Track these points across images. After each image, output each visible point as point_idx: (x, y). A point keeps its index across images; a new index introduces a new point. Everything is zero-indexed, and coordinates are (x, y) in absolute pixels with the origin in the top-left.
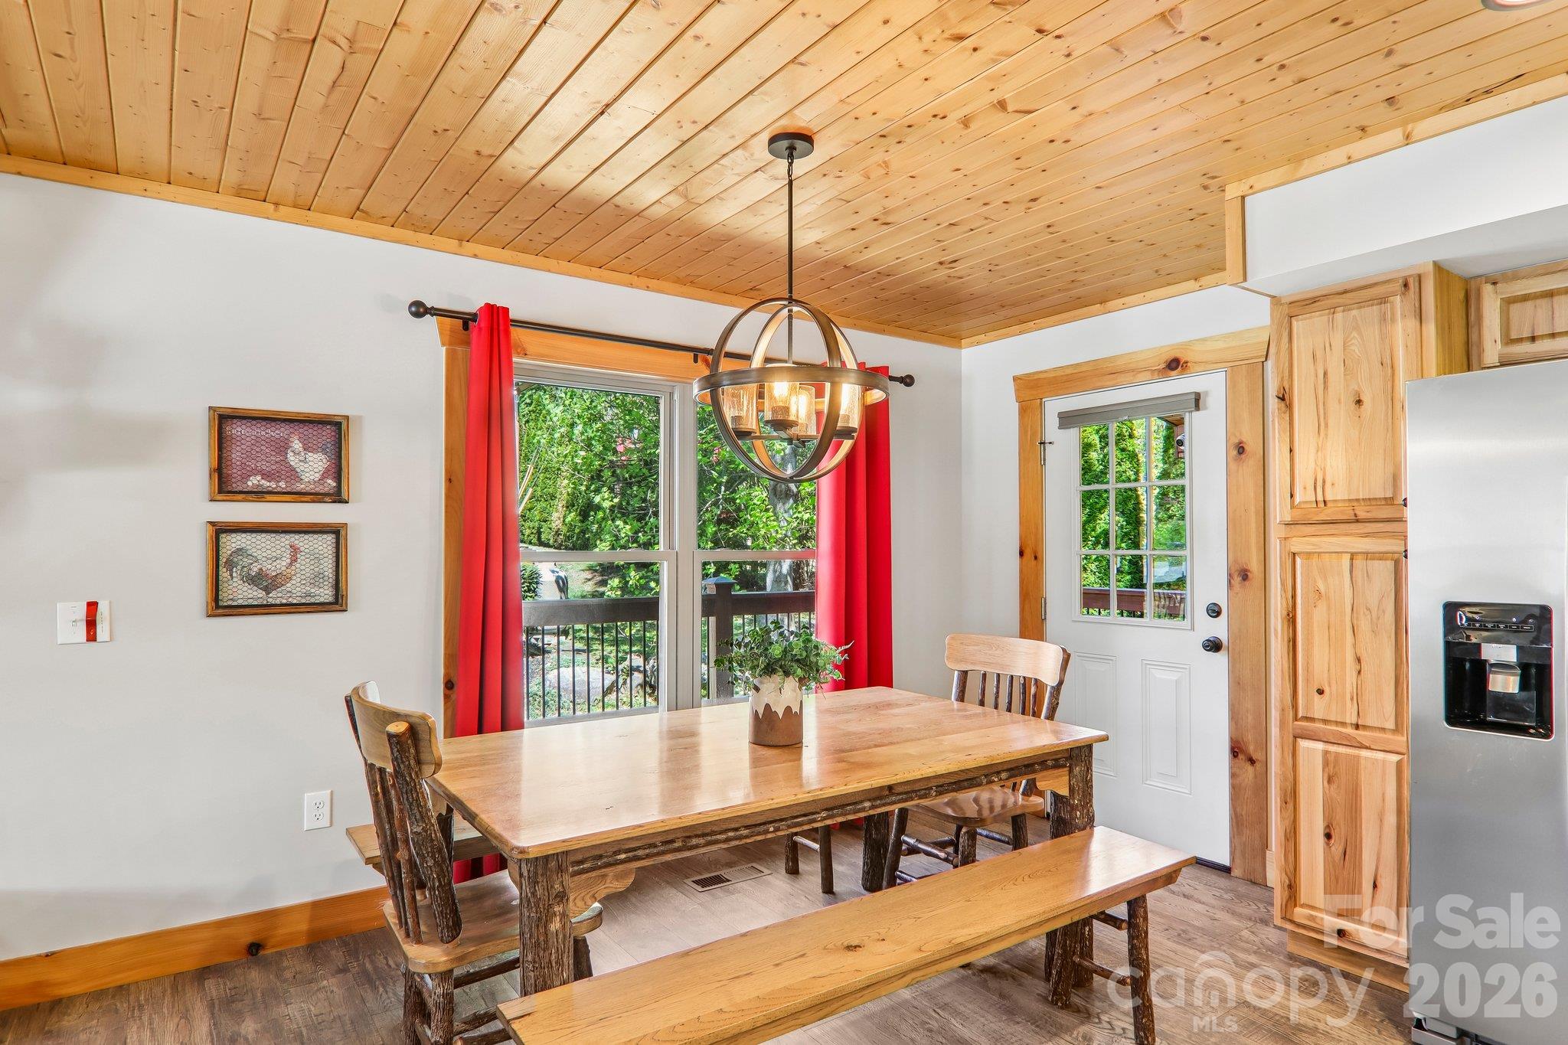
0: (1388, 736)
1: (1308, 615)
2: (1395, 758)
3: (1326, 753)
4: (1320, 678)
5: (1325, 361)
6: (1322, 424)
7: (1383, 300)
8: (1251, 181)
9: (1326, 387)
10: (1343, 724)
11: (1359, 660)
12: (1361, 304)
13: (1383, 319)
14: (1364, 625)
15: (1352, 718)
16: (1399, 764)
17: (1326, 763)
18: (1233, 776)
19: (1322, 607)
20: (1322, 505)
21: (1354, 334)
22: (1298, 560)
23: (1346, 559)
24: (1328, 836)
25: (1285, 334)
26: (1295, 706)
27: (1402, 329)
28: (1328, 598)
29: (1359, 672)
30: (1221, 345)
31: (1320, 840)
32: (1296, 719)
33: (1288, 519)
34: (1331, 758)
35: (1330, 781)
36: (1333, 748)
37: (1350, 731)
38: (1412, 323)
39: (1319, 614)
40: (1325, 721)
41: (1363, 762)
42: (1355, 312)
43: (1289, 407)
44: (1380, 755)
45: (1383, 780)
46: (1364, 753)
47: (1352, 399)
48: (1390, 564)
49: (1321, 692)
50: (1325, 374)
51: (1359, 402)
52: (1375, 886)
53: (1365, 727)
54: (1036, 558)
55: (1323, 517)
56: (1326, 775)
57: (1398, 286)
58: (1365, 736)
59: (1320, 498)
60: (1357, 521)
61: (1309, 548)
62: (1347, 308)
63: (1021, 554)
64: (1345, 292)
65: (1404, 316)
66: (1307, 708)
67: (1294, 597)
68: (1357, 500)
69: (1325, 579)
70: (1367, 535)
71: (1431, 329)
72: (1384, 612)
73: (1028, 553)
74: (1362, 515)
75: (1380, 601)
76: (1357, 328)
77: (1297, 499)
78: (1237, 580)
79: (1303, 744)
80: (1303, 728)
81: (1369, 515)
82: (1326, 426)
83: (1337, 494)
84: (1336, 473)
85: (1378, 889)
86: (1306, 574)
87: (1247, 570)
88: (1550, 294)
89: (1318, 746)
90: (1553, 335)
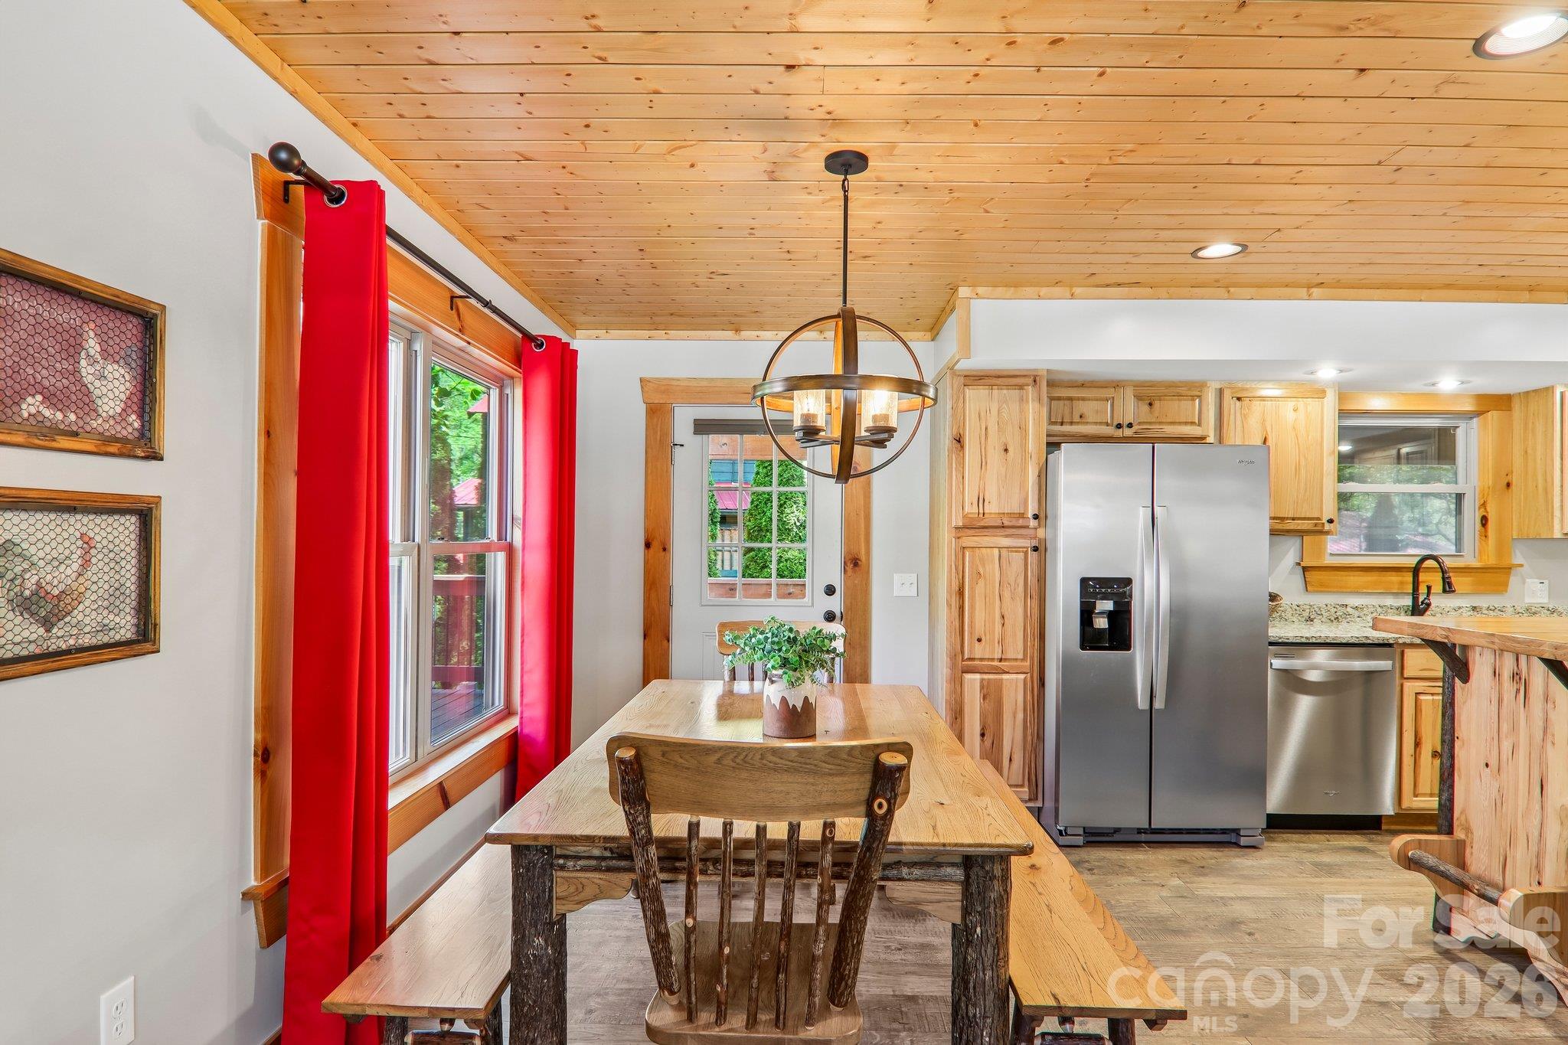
0: (1018, 663)
1: (972, 589)
2: (1022, 676)
3: (982, 680)
4: (979, 630)
5: (986, 420)
6: (984, 464)
7: (1021, 387)
8: (973, 290)
9: (986, 438)
10: (993, 660)
11: (1003, 617)
12: (1009, 386)
13: (1022, 399)
14: (1007, 594)
15: (998, 655)
16: (1025, 679)
17: (982, 687)
19: (981, 583)
20: (982, 516)
21: (1005, 406)
22: (967, 552)
23: (996, 551)
24: (983, 735)
25: (961, 397)
26: (962, 652)
27: (1032, 407)
28: (985, 578)
29: (1003, 625)
31: (978, 737)
32: (963, 661)
33: (961, 523)
34: (985, 683)
35: (984, 698)
36: (986, 676)
37: (996, 663)
38: (1037, 405)
39: (980, 588)
40: (981, 659)
41: (1004, 682)
42: (1005, 391)
43: (965, 447)
44: (1014, 676)
45: (1016, 690)
46: (1005, 676)
47: (1003, 448)
48: (1022, 555)
49: (979, 640)
50: (986, 428)
51: (1006, 450)
52: (1011, 760)
53: (1006, 660)
54: (665, 549)
55: (981, 524)
56: (982, 695)
57: (1030, 380)
58: (1007, 666)
59: (981, 511)
60: (1003, 527)
61: (973, 544)
62: (1000, 387)
63: (648, 545)
64: (999, 377)
65: (1033, 400)
66: (971, 651)
67: (963, 577)
68: (1004, 513)
69: (984, 565)
70: (1007, 536)
71: (1043, 413)
72: (1018, 585)
73: (655, 545)
74: (1006, 523)
75: (1016, 578)
76: (1006, 402)
77: (967, 510)
78: (850, 566)
79: (968, 676)
80: (968, 666)
81: (1010, 524)
82: (986, 463)
83: (992, 508)
84: (991, 494)
85: (1013, 762)
86: (972, 562)
87: (857, 559)
88: (1071, 399)
89: (978, 676)
90: (1071, 423)
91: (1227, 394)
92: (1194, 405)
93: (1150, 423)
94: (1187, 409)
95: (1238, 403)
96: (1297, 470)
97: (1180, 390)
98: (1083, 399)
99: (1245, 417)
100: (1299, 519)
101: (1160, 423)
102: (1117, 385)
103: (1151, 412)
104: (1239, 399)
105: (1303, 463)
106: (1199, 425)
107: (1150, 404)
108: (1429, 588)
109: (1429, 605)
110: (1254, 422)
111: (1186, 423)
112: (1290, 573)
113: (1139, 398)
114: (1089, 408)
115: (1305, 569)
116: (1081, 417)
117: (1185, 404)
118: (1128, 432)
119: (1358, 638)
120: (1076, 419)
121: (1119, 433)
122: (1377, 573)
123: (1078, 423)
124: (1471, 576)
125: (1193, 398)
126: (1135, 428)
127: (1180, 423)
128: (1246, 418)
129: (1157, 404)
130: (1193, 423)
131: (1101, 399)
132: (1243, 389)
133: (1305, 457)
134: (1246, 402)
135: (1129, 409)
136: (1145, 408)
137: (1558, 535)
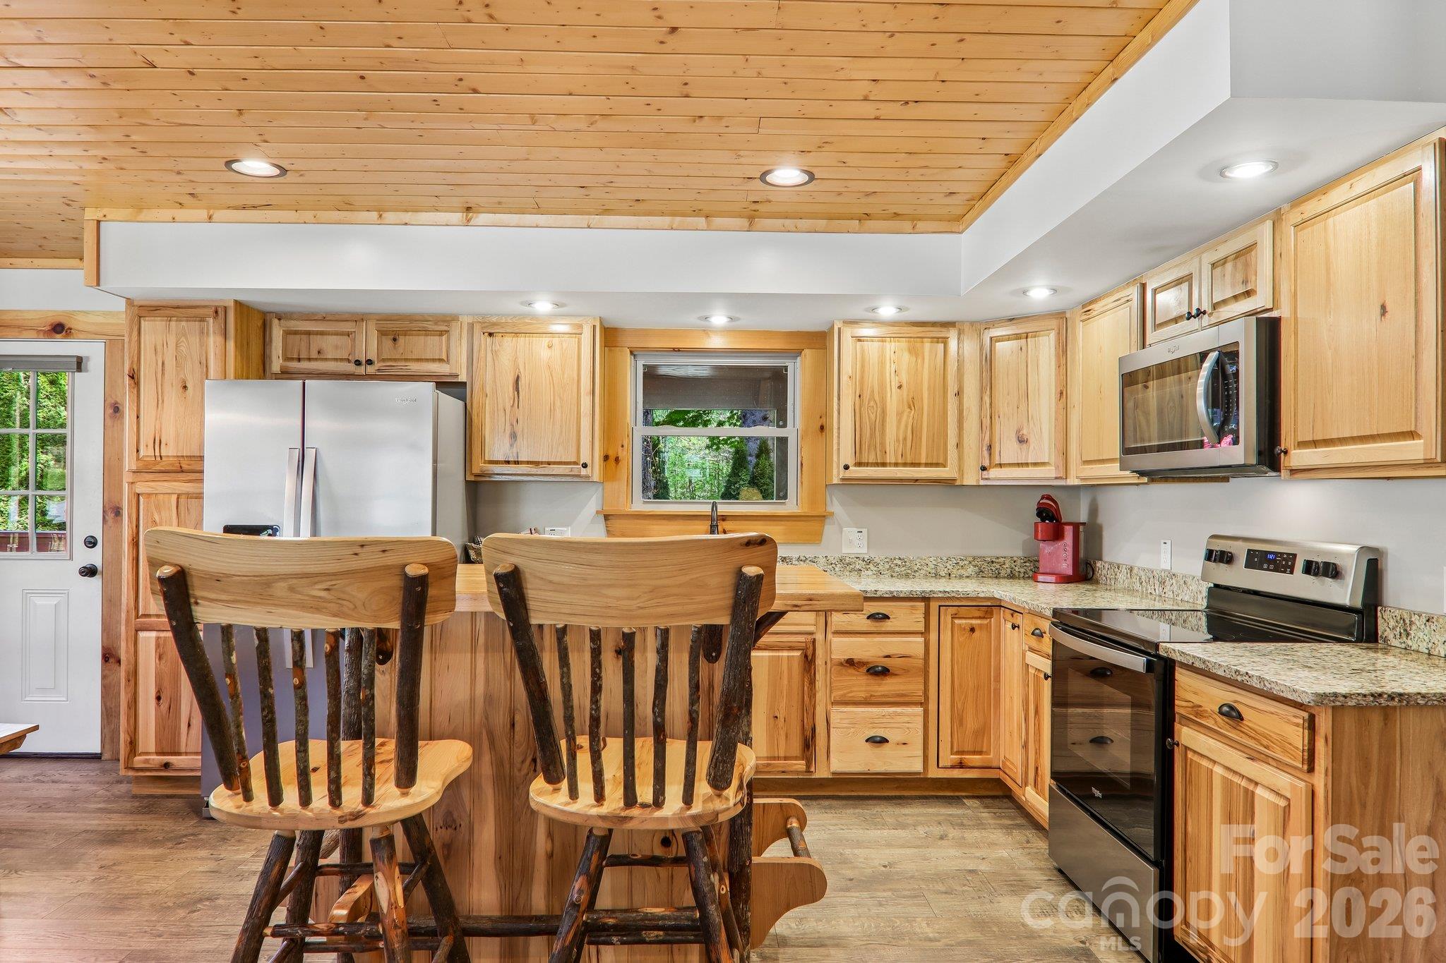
3: (158, 638)
5: (163, 354)
6: (160, 402)
7: (202, 320)
8: (105, 211)
9: (163, 374)
12: (188, 318)
13: (202, 332)
17: (158, 646)
18: (104, 677)
20: (158, 459)
21: (183, 339)
22: (141, 499)
23: (174, 498)
24: (158, 698)
25: (136, 329)
26: (137, 608)
27: (214, 341)
30: (101, 320)
31: (153, 702)
32: (137, 617)
33: (134, 468)
34: (161, 642)
35: (160, 658)
36: (161, 634)
38: (220, 339)
40: (158, 616)
42: (184, 323)
43: (137, 384)
47: (181, 385)
50: (163, 364)
51: (185, 387)
52: (189, 725)
55: (158, 468)
56: (156, 655)
57: (211, 311)
59: (157, 454)
60: (182, 472)
61: (149, 490)
62: (178, 319)
64: (178, 307)
65: (214, 333)
66: (145, 607)
67: (138, 526)
68: (183, 456)
69: (159, 512)
70: (190, 481)
71: (231, 345)
74: (185, 467)
76: (185, 335)
77: (142, 453)
78: (110, 516)
79: (142, 634)
80: (141, 623)
81: (190, 467)
82: (163, 401)
83: (169, 451)
84: (168, 435)
85: (192, 726)
86: (147, 510)
87: (118, 508)
88: (308, 333)
89: (154, 634)
90: (309, 359)
91: (477, 329)
92: (441, 342)
93: (395, 360)
94: (432, 345)
95: (489, 339)
96: (552, 410)
97: (425, 325)
98: (322, 333)
99: (495, 354)
100: (555, 463)
101: (406, 360)
102: (359, 318)
103: (395, 348)
104: (491, 334)
105: (558, 403)
106: (448, 361)
107: (395, 340)
110: (505, 360)
111: (434, 360)
112: (593, 522)
113: (382, 333)
114: (330, 345)
115: (607, 517)
116: (319, 352)
117: (433, 340)
118: (371, 370)
120: (314, 354)
121: (361, 370)
122: (681, 522)
123: (316, 359)
124: (782, 525)
125: (441, 333)
126: (377, 365)
127: (427, 360)
128: (497, 355)
129: (401, 340)
130: (441, 360)
131: (342, 334)
132: (494, 324)
133: (560, 398)
134: (497, 339)
135: (369, 344)
136: (388, 342)
137: (835, 481)
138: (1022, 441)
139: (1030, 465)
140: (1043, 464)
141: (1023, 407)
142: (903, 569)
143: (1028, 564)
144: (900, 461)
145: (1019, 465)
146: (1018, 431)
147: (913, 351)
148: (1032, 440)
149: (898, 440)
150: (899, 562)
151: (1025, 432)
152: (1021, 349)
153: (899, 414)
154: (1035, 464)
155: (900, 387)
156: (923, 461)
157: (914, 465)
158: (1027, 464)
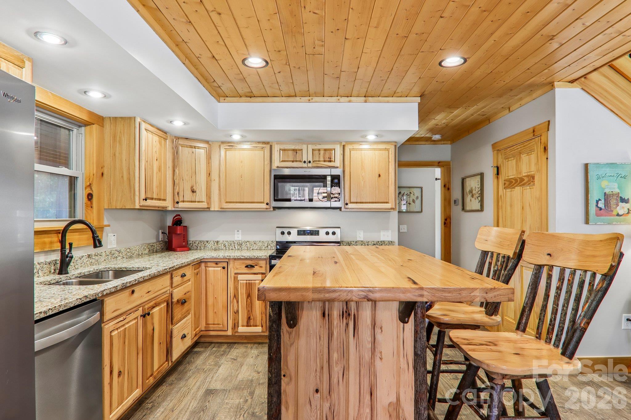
108: (71, 245)
109: (72, 257)
119: (81, 299)
137: (137, 207)
138: (193, 192)
139: (196, 202)
140: (202, 202)
141: (194, 177)
142: (130, 253)
143: (159, 245)
144: (157, 198)
145: (191, 202)
146: (192, 187)
147: (160, 143)
148: (197, 192)
149: (156, 187)
150: (128, 250)
151: (194, 188)
152: (193, 153)
153: (157, 173)
154: (199, 202)
155: (157, 160)
156: (162, 198)
157: (160, 199)
158: (195, 202)
